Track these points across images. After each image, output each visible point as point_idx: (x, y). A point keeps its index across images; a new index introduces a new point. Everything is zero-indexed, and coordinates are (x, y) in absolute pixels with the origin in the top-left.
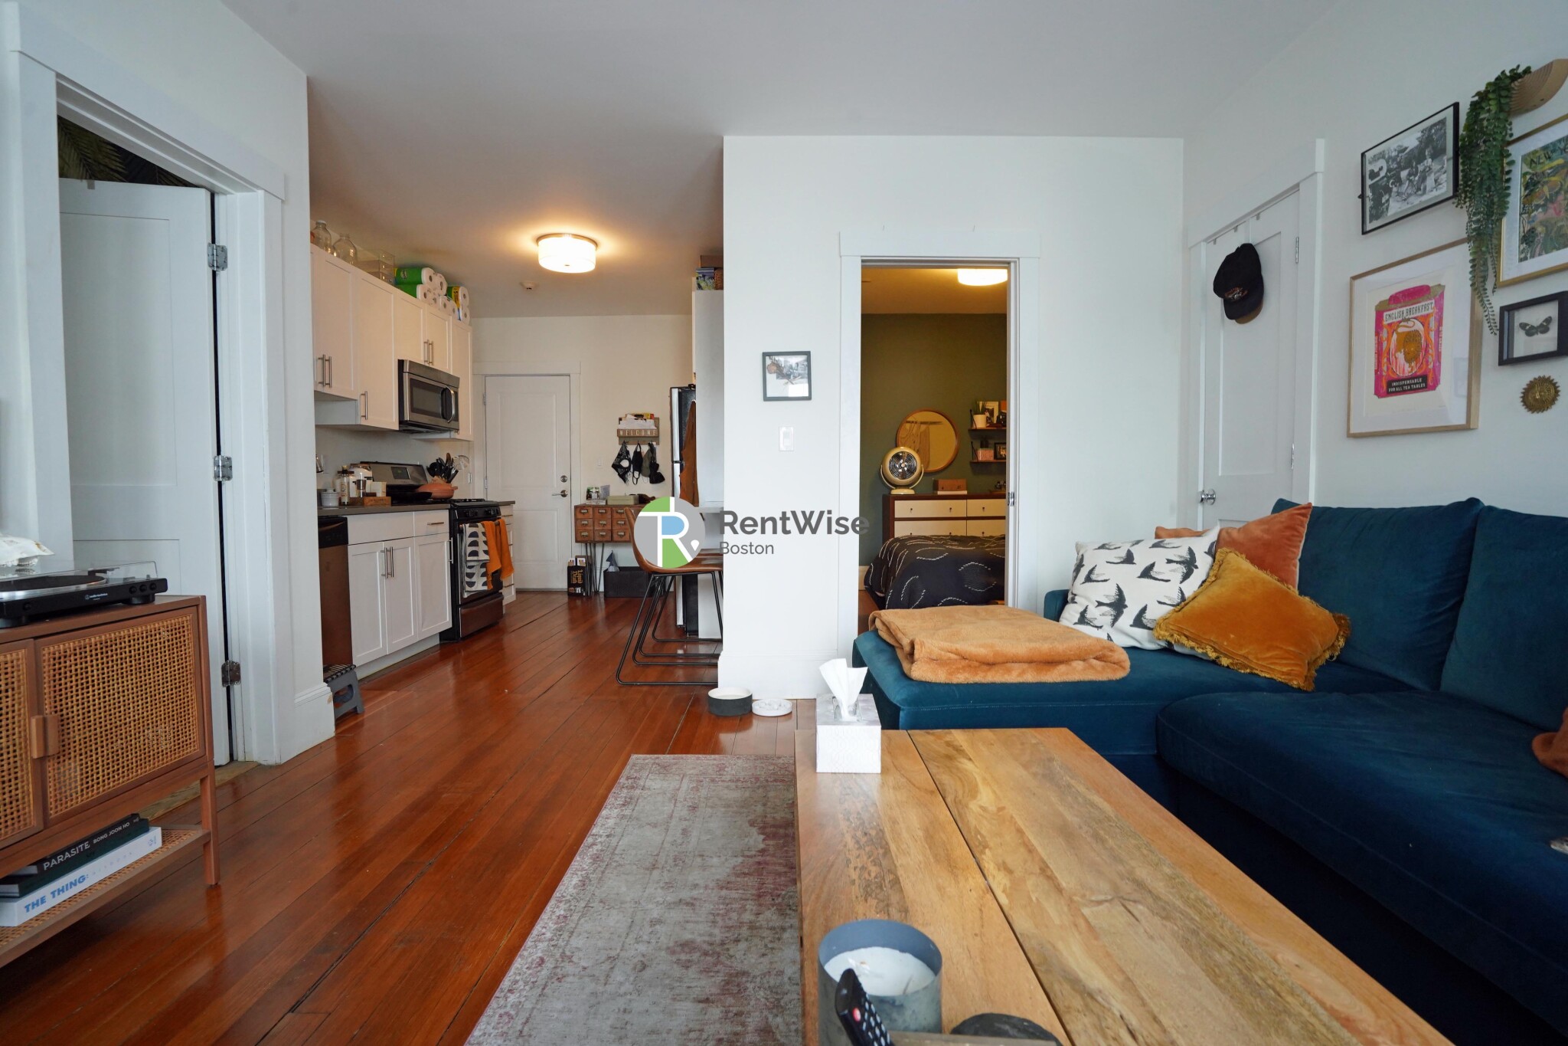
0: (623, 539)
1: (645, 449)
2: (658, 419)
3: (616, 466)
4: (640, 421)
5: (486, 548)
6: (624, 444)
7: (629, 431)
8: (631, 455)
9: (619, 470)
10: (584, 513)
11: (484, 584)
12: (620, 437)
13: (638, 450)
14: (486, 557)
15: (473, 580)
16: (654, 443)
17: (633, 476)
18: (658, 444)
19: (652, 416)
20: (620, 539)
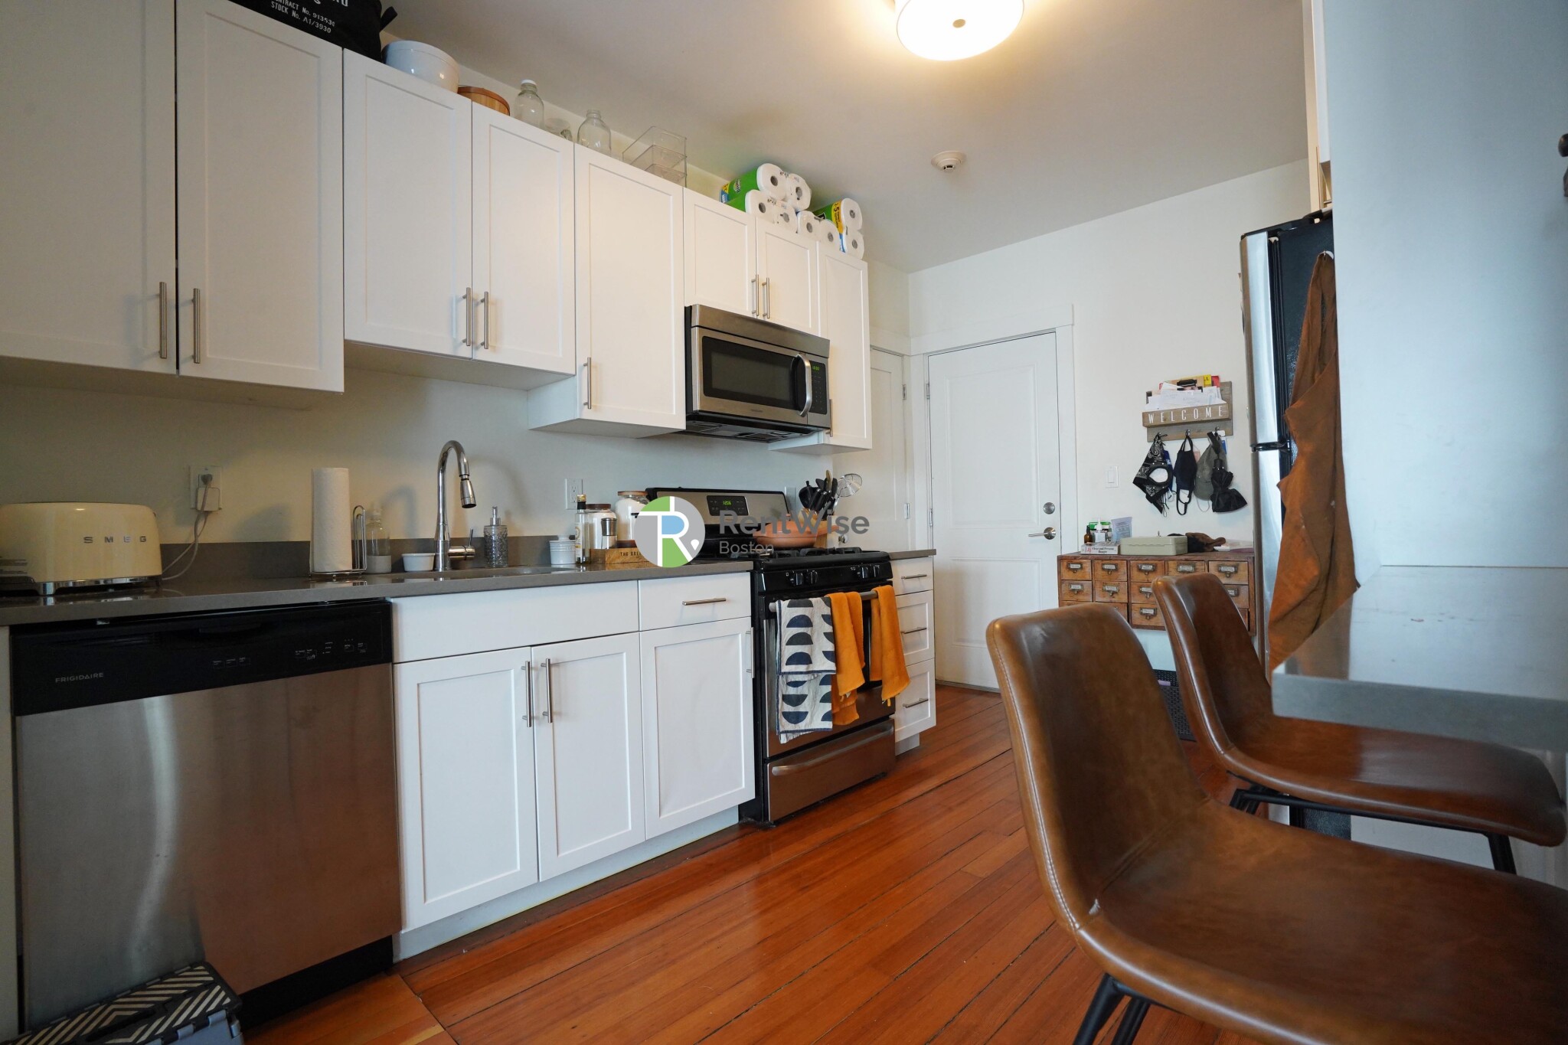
0: (1153, 622)
1: (1201, 445)
2: (1230, 384)
3: (1142, 482)
4: (1189, 392)
5: (830, 647)
6: (1158, 440)
7: (1167, 413)
8: (1173, 459)
9: (1148, 488)
10: (1074, 570)
11: (825, 718)
12: (1149, 427)
13: (1188, 448)
14: (830, 666)
15: (801, 708)
16: (1221, 433)
17: (1178, 499)
18: (1230, 433)
19: (1215, 380)
20: (1145, 623)
